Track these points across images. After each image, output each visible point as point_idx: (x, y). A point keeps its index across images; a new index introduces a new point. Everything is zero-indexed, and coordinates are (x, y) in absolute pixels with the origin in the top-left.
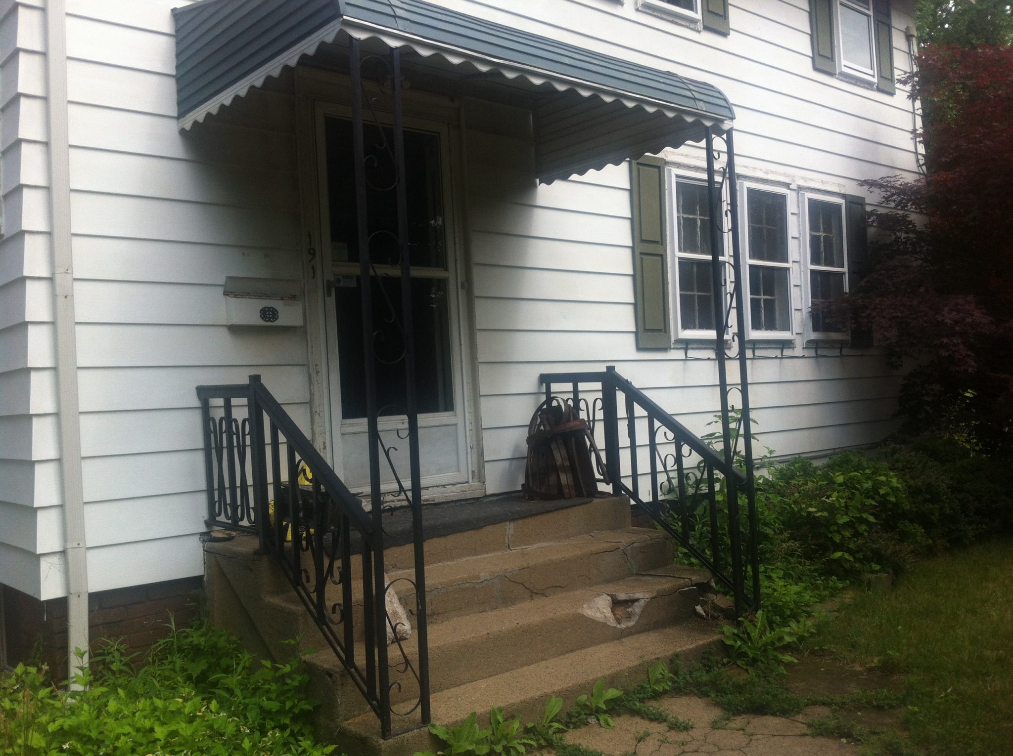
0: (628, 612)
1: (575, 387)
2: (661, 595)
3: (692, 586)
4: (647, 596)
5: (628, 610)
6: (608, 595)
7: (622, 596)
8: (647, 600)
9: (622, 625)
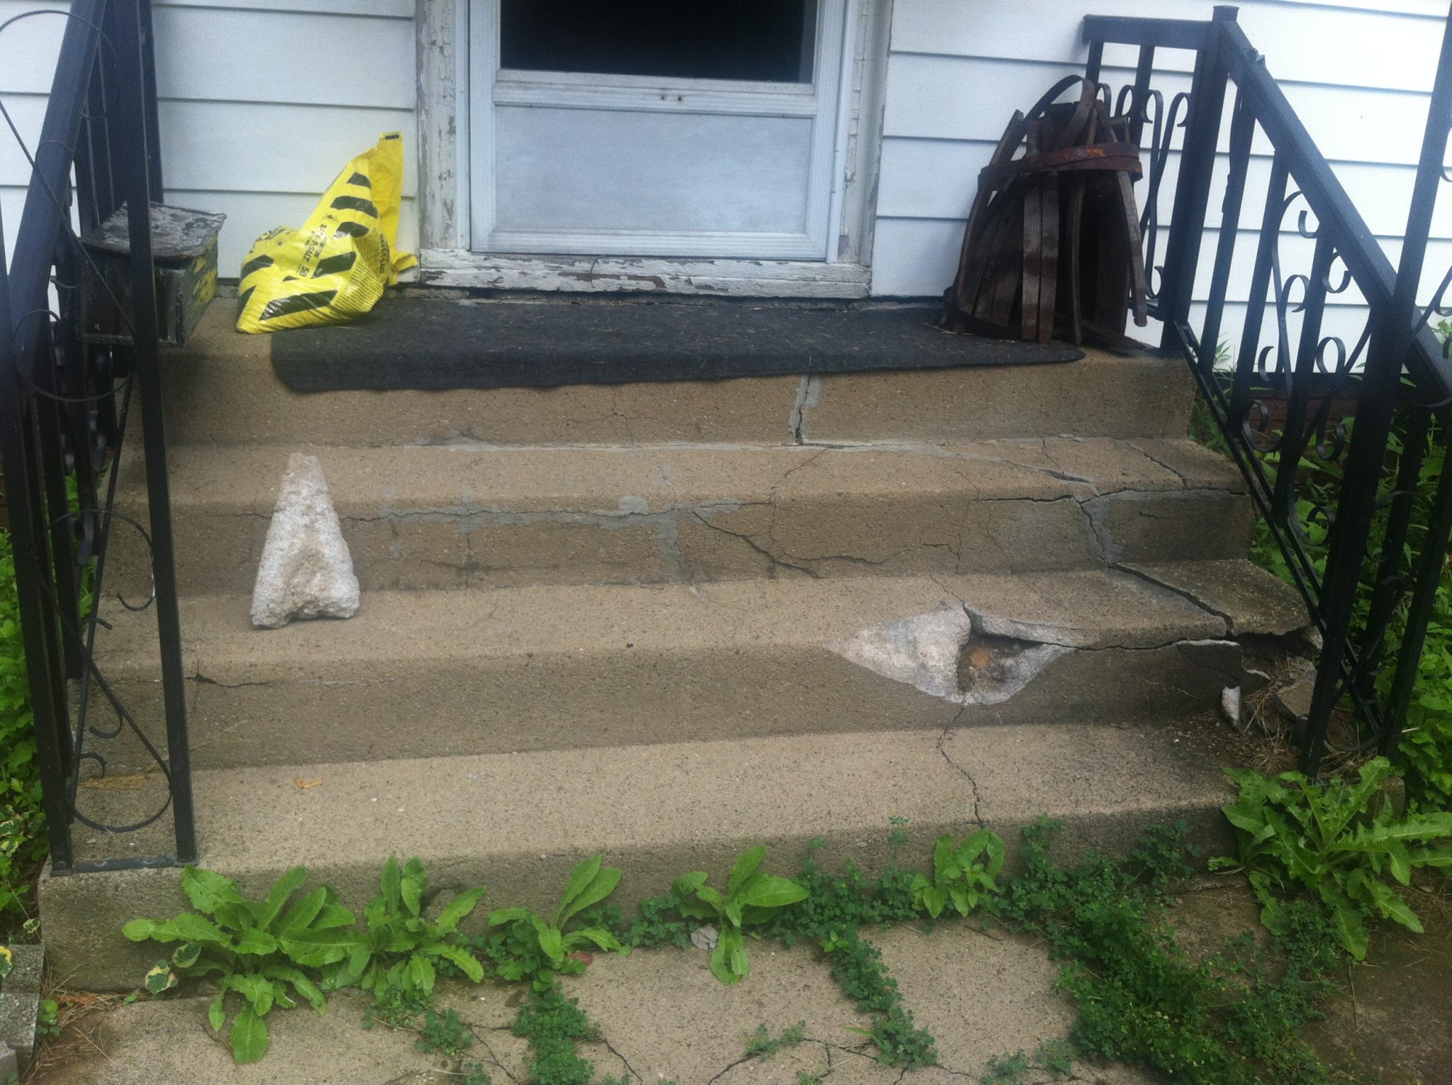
0: (1003, 667)
1: (1146, 58)
2: (1114, 645)
3: (1229, 637)
4: (1067, 640)
5: (1002, 661)
6: (967, 611)
7: (997, 625)
8: (1063, 651)
9: (968, 695)
